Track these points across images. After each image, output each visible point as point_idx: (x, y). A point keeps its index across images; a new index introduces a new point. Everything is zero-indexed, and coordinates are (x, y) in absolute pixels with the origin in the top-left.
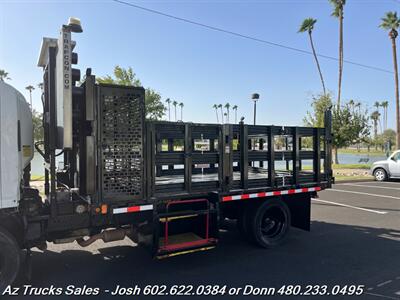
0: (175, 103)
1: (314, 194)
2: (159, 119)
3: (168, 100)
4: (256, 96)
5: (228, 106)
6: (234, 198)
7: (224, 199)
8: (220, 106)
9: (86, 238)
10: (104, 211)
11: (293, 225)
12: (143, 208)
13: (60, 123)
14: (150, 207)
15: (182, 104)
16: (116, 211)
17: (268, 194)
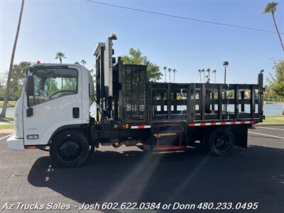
0: (170, 70)
1: (250, 126)
2: (157, 81)
3: (165, 68)
4: (226, 63)
5: (209, 70)
6: (196, 125)
7: (190, 125)
8: (203, 71)
9: (117, 144)
10: (127, 127)
11: (235, 144)
12: (146, 127)
13: (106, 84)
14: (149, 127)
15: (174, 70)
16: (133, 127)
17: (217, 124)
